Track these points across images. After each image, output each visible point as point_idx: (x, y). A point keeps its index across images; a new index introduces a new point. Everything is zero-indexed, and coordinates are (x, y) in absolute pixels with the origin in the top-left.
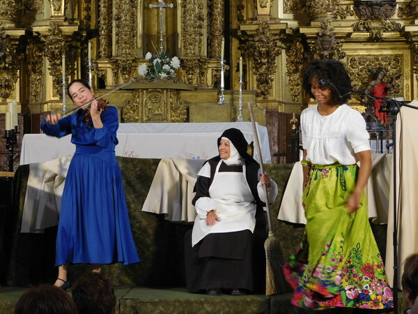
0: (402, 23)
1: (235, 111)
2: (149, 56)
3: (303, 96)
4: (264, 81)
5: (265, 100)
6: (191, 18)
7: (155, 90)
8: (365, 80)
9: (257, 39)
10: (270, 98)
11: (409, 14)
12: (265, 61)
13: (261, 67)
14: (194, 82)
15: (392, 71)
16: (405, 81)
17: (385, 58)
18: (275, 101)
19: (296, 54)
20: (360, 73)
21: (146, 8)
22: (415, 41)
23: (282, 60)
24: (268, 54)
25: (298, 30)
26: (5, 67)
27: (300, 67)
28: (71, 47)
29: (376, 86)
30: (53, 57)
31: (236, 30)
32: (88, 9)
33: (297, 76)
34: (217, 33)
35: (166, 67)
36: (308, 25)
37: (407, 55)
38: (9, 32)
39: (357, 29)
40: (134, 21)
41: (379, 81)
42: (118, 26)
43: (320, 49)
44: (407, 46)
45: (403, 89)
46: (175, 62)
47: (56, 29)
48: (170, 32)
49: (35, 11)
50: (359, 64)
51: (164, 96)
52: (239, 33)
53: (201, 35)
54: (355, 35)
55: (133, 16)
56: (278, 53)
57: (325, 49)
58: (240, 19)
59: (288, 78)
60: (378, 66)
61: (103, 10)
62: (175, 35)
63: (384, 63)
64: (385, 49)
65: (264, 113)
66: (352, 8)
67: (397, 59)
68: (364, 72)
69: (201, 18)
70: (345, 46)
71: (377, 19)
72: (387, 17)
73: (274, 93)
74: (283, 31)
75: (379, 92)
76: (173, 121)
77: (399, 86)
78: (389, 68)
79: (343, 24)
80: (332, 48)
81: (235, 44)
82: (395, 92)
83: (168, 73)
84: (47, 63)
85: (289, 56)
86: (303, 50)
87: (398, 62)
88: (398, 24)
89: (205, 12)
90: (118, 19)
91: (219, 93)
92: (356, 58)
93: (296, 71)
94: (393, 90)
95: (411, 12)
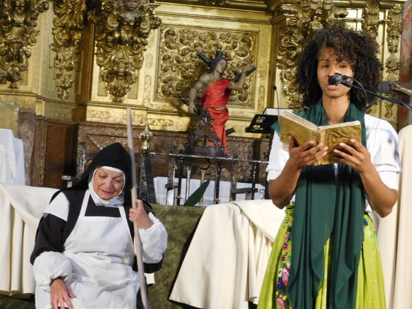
3: (76, 89)
4: (14, 56)
5: (13, 91)
8: (189, 72)
10: (22, 88)
13: (10, 30)
15: (236, 60)
16: (258, 80)
18: (30, 94)
19: (72, 13)
20: (181, 58)
22: (286, 11)
27: (77, 36)
29: (211, 85)
33: (70, 52)
37: (266, 35)
41: (216, 75)
43: (119, 9)
44: (267, 18)
45: (253, 94)
50: (182, 41)
56: (44, 8)
57: (128, 9)
59: (54, 54)
60: (213, 49)
63: (224, 45)
64: (228, 19)
65: (16, 113)
67: (248, 39)
68: (188, 57)
73: (30, 80)
77: (247, 88)
78: (233, 54)
80: (142, 9)
82: (240, 98)
85: (59, 15)
86: (84, 7)
87: (249, 45)
92: (176, 30)
93: (69, 43)
94: (236, 95)
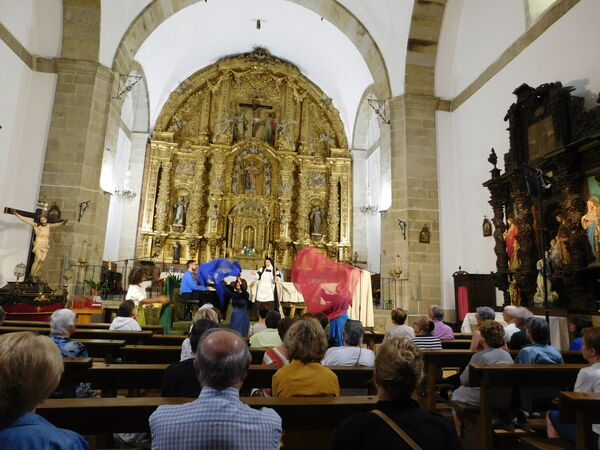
0: (325, 243)
2: (245, 248)
4: (281, 258)
6: (260, 237)
7: (246, 259)
9: (279, 244)
11: (326, 240)
12: (282, 252)
14: (259, 257)
18: (284, 265)
21: (244, 232)
24: (283, 249)
25: (292, 242)
26: (194, 249)
27: (292, 254)
28: (218, 243)
31: (272, 241)
32: (223, 231)
34: (267, 242)
35: (251, 252)
36: (296, 241)
38: (196, 237)
40: (240, 236)
42: (235, 237)
44: (326, 250)
46: (254, 250)
47: (213, 237)
49: (205, 230)
51: (249, 261)
53: (262, 242)
55: (240, 234)
56: (286, 250)
58: (273, 238)
61: (230, 231)
62: (253, 241)
66: (309, 237)
69: (262, 237)
71: (317, 241)
72: (320, 240)
73: (284, 262)
74: (288, 242)
79: (307, 241)
83: (251, 254)
84: (208, 248)
85: (289, 251)
86: (293, 249)
88: (323, 243)
89: (263, 235)
90: (235, 235)
95: (328, 239)
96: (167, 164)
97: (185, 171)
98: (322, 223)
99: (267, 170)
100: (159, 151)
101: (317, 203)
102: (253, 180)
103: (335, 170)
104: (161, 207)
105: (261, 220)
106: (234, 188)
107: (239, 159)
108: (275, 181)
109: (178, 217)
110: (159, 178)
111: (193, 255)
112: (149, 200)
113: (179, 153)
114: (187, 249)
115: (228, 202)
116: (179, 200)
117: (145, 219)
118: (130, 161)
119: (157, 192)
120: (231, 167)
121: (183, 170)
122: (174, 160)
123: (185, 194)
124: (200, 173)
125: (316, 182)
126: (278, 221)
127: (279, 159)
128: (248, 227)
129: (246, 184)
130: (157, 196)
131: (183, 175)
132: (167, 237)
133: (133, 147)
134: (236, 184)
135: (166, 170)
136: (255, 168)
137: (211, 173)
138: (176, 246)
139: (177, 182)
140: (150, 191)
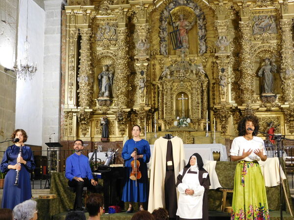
0: (280, 104)
1: (212, 139)
2: (178, 118)
4: (224, 127)
5: (225, 135)
6: (195, 103)
7: (181, 131)
8: (265, 127)
9: (221, 111)
11: (282, 100)
12: (224, 119)
13: (223, 122)
14: (196, 128)
15: (276, 123)
16: (282, 127)
17: (273, 118)
18: (228, 135)
19: (237, 117)
21: (177, 100)
22: (285, 111)
23: (231, 119)
24: (225, 116)
25: (237, 107)
26: (123, 123)
28: (148, 115)
29: (270, 129)
30: (141, 119)
31: (212, 108)
32: (154, 100)
34: (205, 109)
35: (185, 122)
36: (241, 105)
37: (282, 116)
38: (124, 110)
39: (261, 107)
40: (172, 105)
41: (271, 127)
42: (166, 107)
43: (246, 115)
44: (282, 113)
45: (281, 130)
46: (189, 120)
47: (142, 108)
48: (186, 109)
49: (134, 101)
50: (263, 120)
51: (184, 134)
52: (214, 109)
53: (199, 110)
54: (260, 109)
55: (172, 102)
56: (229, 116)
57: (248, 115)
58: (214, 103)
59: (234, 126)
61: (160, 101)
62: (188, 110)
63: (273, 120)
64: (273, 114)
65: (224, 140)
66: (259, 98)
67: (278, 118)
68: (264, 124)
69: (198, 103)
70: (257, 113)
71: (269, 102)
72: (273, 102)
73: (228, 132)
74: (231, 108)
75: (271, 131)
76: (188, 144)
77: (279, 129)
79: (255, 104)
80: (251, 114)
81: (212, 113)
83: (186, 125)
84: (139, 122)
85: (234, 117)
86: (239, 115)
88: (278, 105)
89: (200, 101)
90: (166, 104)
91: (206, 132)
92: (261, 118)
93: (237, 123)
94: (277, 131)
95: (283, 100)
96: (85, 30)
97: (106, 36)
98: (275, 79)
99: (200, 22)
100: (75, 16)
101: (267, 56)
102: (184, 37)
103: (286, 11)
104: (83, 80)
105: (195, 84)
106: (163, 50)
107: (166, 13)
108: (210, 34)
109: (103, 89)
110: (79, 47)
111: (122, 131)
112: (69, 74)
113: (99, 16)
114: (116, 124)
115: (158, 67)
116: (104, 70)
117: (67, 95)
118: (45, 33)
119: (78, 63)
120: (157, 25)
121: (104, 35)
122: (93, 25)
123: (108, 62)
124: (122, 37)
125: (264, 29)
126: (218, 83)
127: (213, 7)
128: (180, 94)
129: (177, 43)
130: (78, 69)
131: (105, 41)
132: (93, 113)
133: (47, 16)
134: (164, 44)
135: (85, 38)
136: (186, 23)
137: (135, 36)
138: (103, 122)
139: (99, 49)
140: (70, 63)
